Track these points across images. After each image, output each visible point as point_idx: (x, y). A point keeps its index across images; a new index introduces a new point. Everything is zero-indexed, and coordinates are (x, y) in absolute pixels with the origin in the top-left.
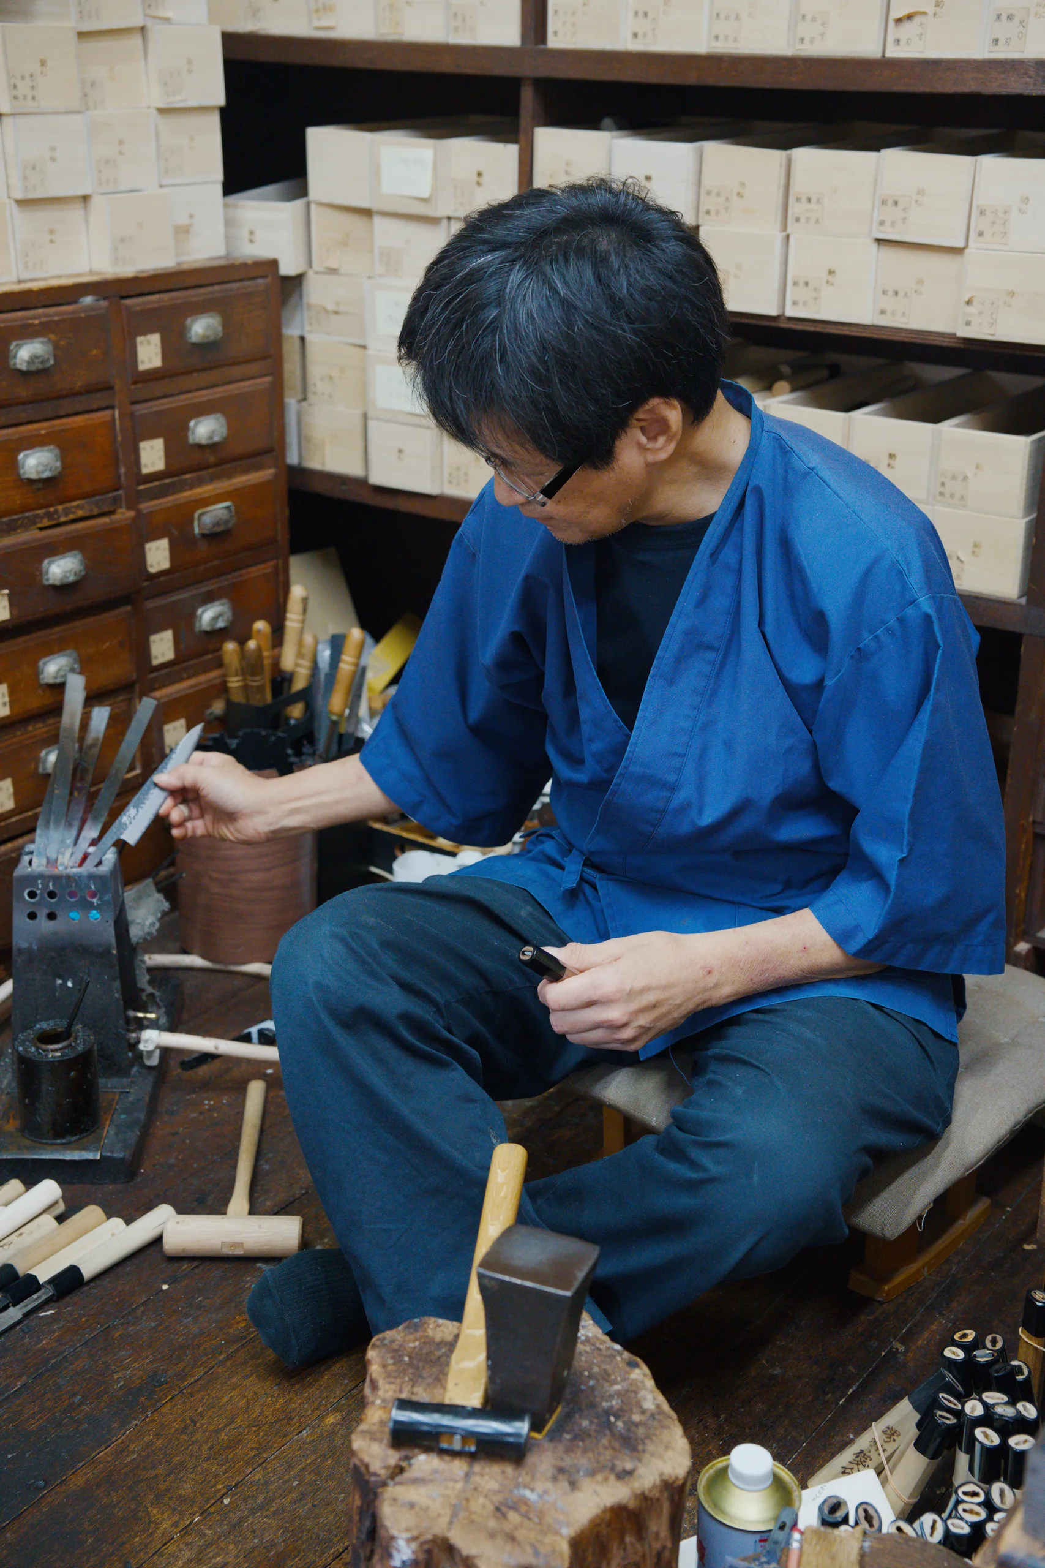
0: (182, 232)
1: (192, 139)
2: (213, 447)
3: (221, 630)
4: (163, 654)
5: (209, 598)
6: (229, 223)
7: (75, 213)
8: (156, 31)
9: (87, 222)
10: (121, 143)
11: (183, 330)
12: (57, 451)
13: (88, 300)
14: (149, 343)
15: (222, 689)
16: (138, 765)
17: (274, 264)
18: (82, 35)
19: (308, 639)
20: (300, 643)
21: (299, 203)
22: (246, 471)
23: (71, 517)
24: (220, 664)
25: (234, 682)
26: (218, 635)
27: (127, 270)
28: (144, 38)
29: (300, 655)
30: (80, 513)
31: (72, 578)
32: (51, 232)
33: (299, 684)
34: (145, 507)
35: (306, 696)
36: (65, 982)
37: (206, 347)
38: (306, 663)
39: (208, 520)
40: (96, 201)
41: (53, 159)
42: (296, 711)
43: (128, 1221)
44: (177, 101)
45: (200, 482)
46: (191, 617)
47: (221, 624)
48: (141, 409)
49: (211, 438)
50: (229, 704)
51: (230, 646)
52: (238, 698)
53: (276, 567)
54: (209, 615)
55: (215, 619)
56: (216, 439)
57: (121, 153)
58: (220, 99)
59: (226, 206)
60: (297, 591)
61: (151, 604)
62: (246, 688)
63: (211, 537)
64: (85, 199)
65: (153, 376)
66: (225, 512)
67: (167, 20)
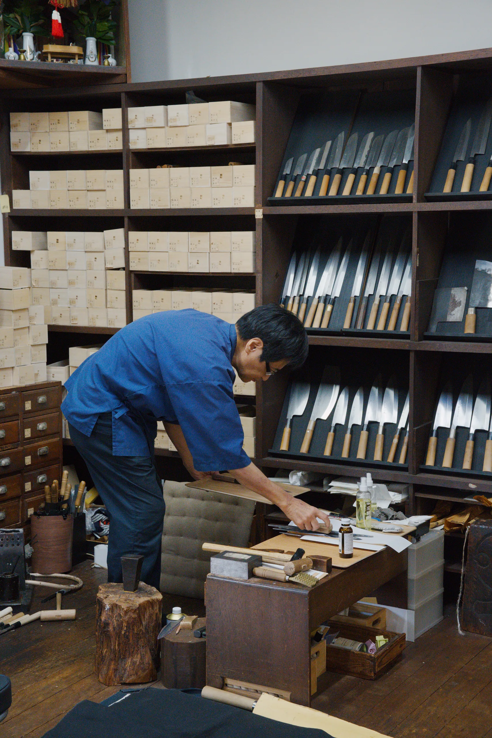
0: (36, 375)
1: (39, 352)
2: (43, 431)
3: (44, 482)
4: (28, 489)
5: (41, 474)
6: (48, 373)
7: (10, 372)
8: (32, 327)
9: (13, 373)
10: (22, 354)
11: (37, 400)
12: (4, 431)
13: (14, 392)
14: (28, 403)
15: (44, 499)
16: (20, 521)
17: (60, 382)
18: (15, 330)
19: (69, 485)
20: (66, 487)
21: (67, 367)
22: (52, 438)
23: (7, 449)
24: (44, 492)
25: (48, 497)
26: (43, 484)
27: (23, 385)
28: (29, 329)
29: (66, 490)
30: (9, 448)
31: (7, 464)
32: (4, 376)
33: (66, 498)
34: (25, 447)
35: (68, 502)
36: (9, 564)
37: (42, 404)
38: (68, 492)
39: (41, 451)
40: (16, 369)
41: (6, 359)
42: (65, 506)
43: (30, 615)
44: (36, 343)
45: (39, 441)
46: (36, 479)
47: (44, 481)
48: (25, 421)
49: (43, 428)
50: (46, 504)
51: (47, 487)
52: (49, 501)
53: (59, 465)
54: (41, 478)
55: (42, 479)
56: (44, 429)
57: (22, 356)
58: (47, 342)
59: (47, 368)
60: (66, 472)
61: (25, 474)
62: (51, 499)
63: (42, 456)
64: (13, 368)
65: (29, 412)
66: (46, 449)
67: (35, 324)
